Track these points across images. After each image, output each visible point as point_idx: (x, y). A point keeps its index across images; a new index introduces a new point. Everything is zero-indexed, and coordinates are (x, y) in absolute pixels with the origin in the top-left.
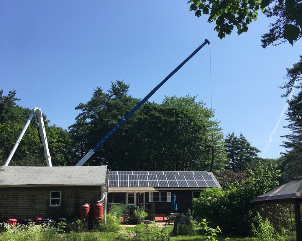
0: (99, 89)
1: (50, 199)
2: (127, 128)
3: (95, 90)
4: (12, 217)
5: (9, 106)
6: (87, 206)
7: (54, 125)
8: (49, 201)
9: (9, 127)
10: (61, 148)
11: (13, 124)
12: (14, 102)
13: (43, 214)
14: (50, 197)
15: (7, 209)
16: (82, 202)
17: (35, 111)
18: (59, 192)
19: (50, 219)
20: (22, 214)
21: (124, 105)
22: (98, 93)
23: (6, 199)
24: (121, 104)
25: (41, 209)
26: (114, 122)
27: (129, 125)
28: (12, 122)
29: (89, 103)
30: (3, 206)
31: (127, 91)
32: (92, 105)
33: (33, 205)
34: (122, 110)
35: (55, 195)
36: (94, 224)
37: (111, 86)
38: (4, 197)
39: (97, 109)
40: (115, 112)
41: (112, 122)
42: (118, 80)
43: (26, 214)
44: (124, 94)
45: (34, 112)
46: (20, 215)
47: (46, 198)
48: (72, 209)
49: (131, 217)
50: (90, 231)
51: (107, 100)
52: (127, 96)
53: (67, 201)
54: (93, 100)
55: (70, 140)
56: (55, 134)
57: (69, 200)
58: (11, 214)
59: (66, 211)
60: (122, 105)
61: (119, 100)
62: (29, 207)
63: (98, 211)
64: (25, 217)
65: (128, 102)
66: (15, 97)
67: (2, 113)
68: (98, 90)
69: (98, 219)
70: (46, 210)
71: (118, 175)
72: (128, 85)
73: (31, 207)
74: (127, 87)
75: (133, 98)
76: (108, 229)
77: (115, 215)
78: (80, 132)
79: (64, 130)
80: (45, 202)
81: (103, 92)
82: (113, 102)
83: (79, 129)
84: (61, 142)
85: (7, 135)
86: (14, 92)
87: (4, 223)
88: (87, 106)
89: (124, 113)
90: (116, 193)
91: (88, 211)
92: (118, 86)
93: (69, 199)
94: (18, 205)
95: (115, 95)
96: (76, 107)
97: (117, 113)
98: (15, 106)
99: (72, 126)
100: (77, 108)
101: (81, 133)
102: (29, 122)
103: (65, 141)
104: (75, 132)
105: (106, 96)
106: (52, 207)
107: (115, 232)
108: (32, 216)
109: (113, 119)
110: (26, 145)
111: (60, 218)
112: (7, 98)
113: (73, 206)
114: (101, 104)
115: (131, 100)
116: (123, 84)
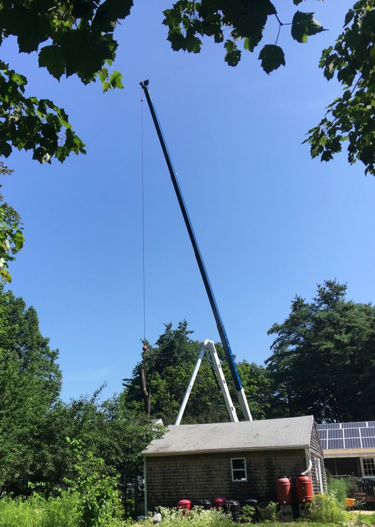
0: (298, 299)
1: (231, 470)
2: (352, 353)
3: (292, 302)
4: (185, 497)
5: (180, 343)
6: (286, 480)
7: (244, 361)
8: (231, 474)
9: (183, 372)
10: (255, 393)
11: (188, 366)
12: (186, 336)
13: (225, 493)
14: (230, 467)
15: (177, 485)
16: (279, 475)
17: (205, 345)
18: (243, 460)
19: (234, 500)
20: (198, 493)
21: (341, 317)
22: (298, 305)
23: (174, 472)
24: (337, 316)
25: (221, 486)
26: (330, 345)
27: (355, 348)
28: (187, 364)
29: (287, 322)
30: (172, 481)
31: (343, 295)
32: (292, 324)
33: (210, 479)
34: (340, 326)
35: (238, 464)
36: (301, 509)
37: (317, 291)
38: (171, 468)
39: (300, 329)
40: (329, 330)
41: (325, 347)
42: (326, 281)
43: (202, 493)
44: (340, 299)
45: (204, 347)
46: (194, 494)
47: (225, 469)
48: (265, 485)
49: (371, 498)
50: (295, 521)
51: (314, 313)
52: (346, 302)
53: (256, 473)
54: (292, 317)
55: (266, 380)
56: (244, 374)
57: (258, 471)
58: (183, 493)
59: (257, 488)
60: (339, 317)
61: (333, 311)
62: (204, 483)
63: (303, 488)
64: (201, 497)
65: (348, 311)
66: (187, 330)
67: (174, 353)
68: (296, 300)
69: (306, 502)
70: (229, 487)
71: (342, 430)
72: (344, 284)
73: (208, 483)
74: (343, 288)
75: (355, 303)
76: (324, 518)
77: (332, 495)
78: (282, 367)
79: (258, 366)
80: (225, 476)
81: (305, 303)
82: (323, 315)
83: (280, 362)
84: (254, 384)
85: (182, 382)
86: (185, 323)
87: (160, 506)
88: (284, 327)
89: (344, 330)
90: (341, 458)
91: (288, 488)
92: (327, 289)
93: (258, 469)
94: (190, 480)
95: (325, 303)
96: (268, 330)
97: (332, 330)
98: (188, 341)
99: (270, 359)
100: (271, 332)
101: (284, 368)
102: (200, 361)
103: (259, 382)
104: (276, 367)
105: (311, 308)
106: (235, 482)
107: (336, 523)
108: (210, 496)
109: (326, 342)
110: (207, 394)
111: (249, 499)
112: (178, 332)
113: (265, 481)
114: (305, 320)
115: (353, 307)
116: (336, 284)
